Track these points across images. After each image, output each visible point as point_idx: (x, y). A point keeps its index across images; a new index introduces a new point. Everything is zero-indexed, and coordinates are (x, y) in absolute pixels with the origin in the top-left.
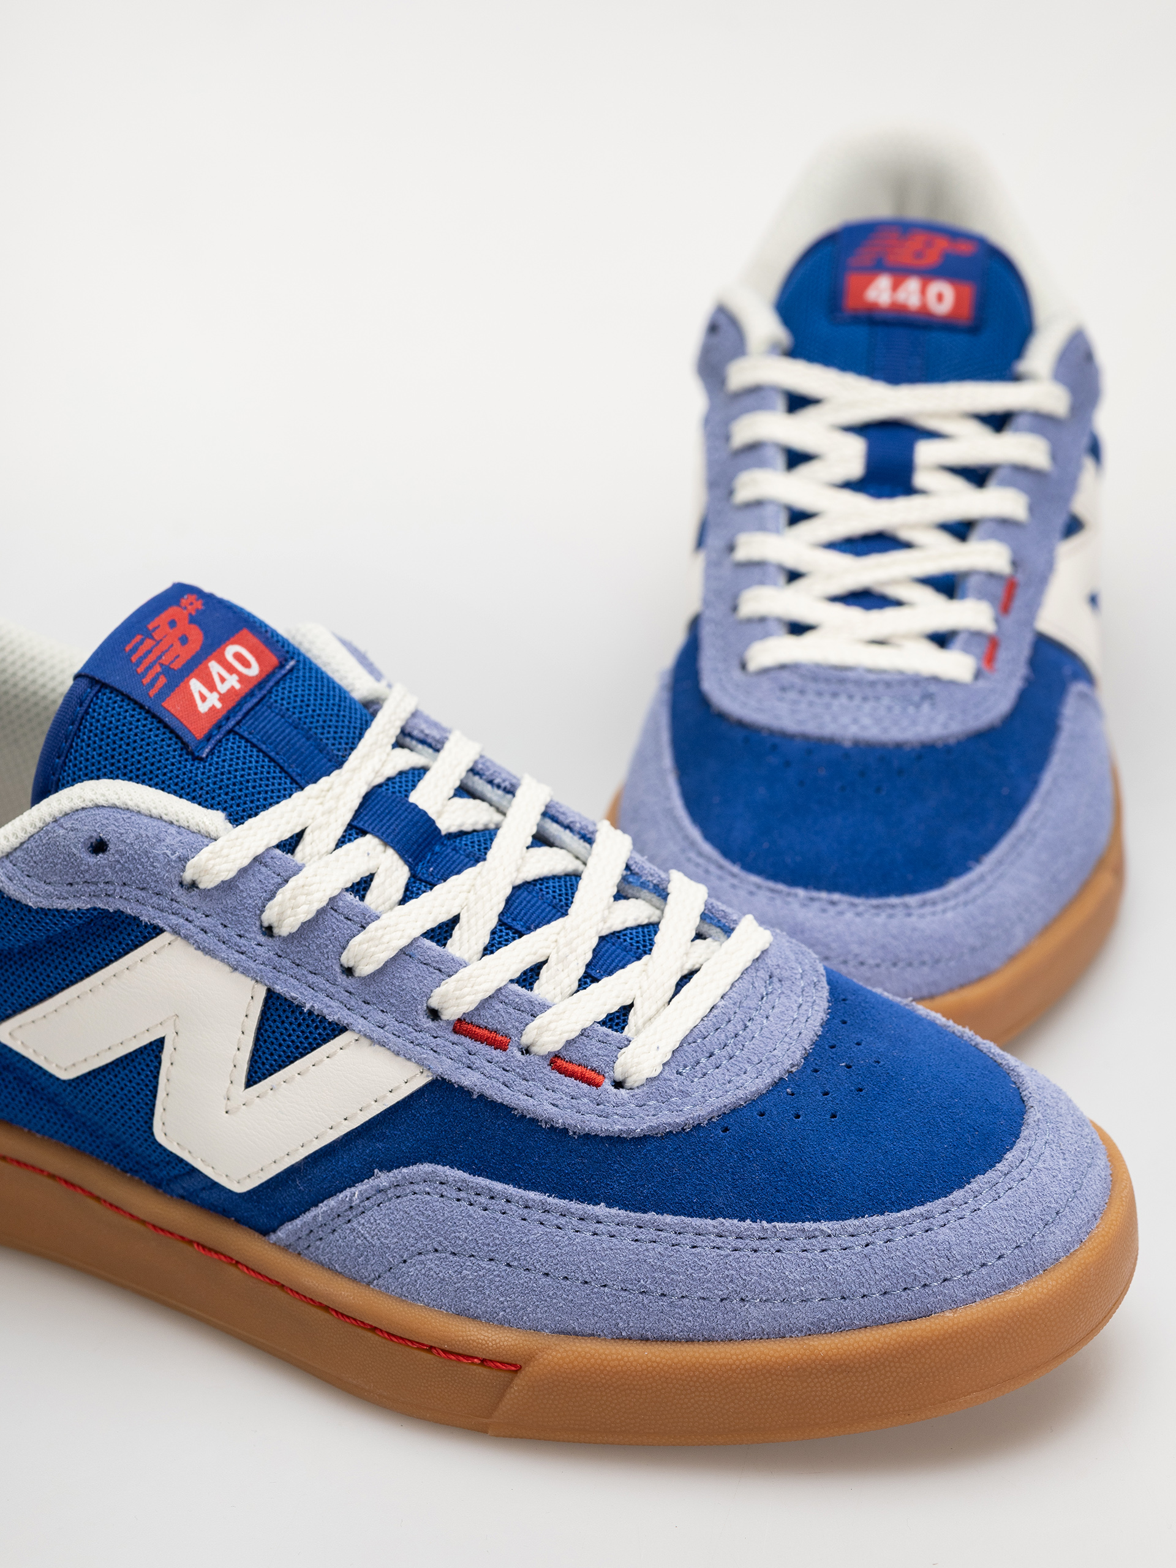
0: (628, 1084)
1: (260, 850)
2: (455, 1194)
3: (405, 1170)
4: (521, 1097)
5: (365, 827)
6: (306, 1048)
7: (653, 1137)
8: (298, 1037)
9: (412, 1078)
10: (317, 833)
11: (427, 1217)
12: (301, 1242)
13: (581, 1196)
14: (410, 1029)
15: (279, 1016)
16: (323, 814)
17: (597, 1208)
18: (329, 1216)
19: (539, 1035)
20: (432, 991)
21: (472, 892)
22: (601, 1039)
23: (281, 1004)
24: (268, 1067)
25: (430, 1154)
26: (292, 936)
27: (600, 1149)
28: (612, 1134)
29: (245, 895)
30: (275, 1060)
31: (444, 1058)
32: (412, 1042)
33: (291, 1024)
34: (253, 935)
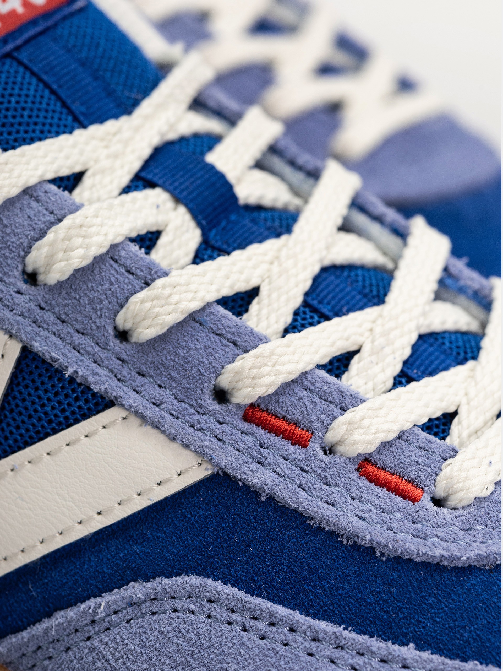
0: (452, 502)
1: (33, 181)
2: (226, 616)
3: (166, 581)
4: (321, 504)
5: (155, 179)
6: (60, 423)
7: (479, 569)
8: (53, 408)
9: (187, 470)
10: (98, 177)
11: (188, 642)
12: (25, 660)
13: (385, 633)
14: (192, 410)
15: (33, 381)
16: (108, 157)
17: (404, 649)
18: (64, 630)
19: (350, 431)
20: (223, 367)
21: (276, 264)
22: (422, 445)
23: (37, 367)
24: (11, 442)
25: (198, 565)
26: (60, 284)
27: (413, 577)
28: (430, 561)
29: (8, 231)
30: (21, 435)
31: (230, 449)
32: (192, 426)
33: (46, 391)
34: (12, 280)
